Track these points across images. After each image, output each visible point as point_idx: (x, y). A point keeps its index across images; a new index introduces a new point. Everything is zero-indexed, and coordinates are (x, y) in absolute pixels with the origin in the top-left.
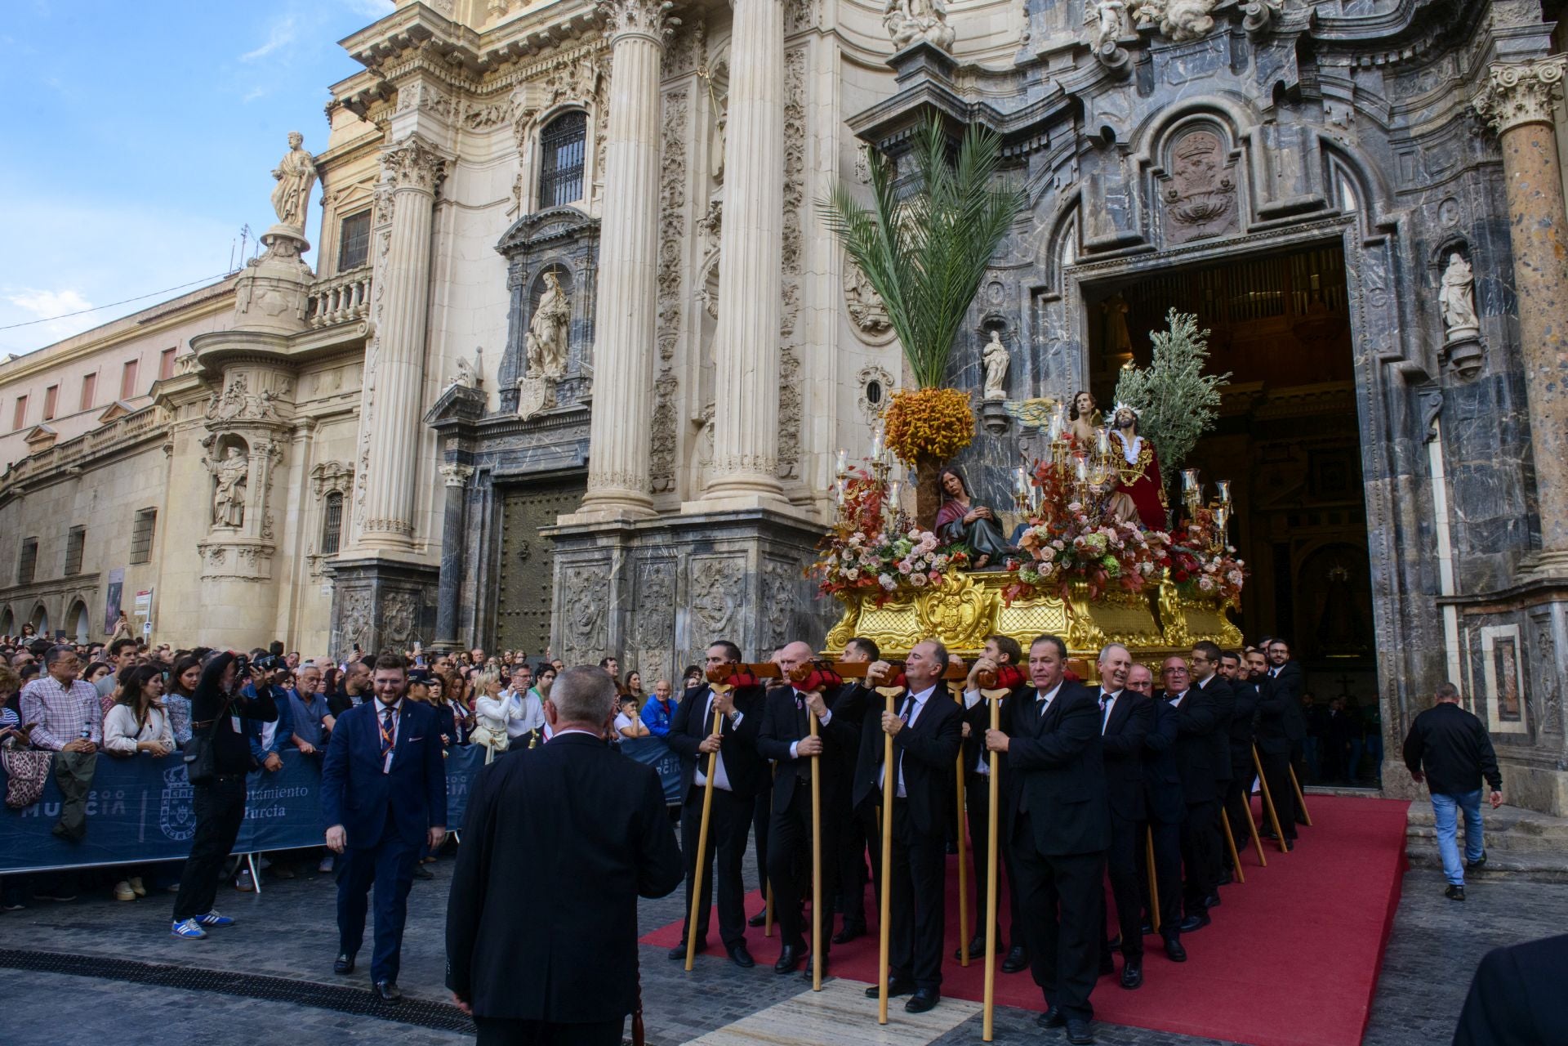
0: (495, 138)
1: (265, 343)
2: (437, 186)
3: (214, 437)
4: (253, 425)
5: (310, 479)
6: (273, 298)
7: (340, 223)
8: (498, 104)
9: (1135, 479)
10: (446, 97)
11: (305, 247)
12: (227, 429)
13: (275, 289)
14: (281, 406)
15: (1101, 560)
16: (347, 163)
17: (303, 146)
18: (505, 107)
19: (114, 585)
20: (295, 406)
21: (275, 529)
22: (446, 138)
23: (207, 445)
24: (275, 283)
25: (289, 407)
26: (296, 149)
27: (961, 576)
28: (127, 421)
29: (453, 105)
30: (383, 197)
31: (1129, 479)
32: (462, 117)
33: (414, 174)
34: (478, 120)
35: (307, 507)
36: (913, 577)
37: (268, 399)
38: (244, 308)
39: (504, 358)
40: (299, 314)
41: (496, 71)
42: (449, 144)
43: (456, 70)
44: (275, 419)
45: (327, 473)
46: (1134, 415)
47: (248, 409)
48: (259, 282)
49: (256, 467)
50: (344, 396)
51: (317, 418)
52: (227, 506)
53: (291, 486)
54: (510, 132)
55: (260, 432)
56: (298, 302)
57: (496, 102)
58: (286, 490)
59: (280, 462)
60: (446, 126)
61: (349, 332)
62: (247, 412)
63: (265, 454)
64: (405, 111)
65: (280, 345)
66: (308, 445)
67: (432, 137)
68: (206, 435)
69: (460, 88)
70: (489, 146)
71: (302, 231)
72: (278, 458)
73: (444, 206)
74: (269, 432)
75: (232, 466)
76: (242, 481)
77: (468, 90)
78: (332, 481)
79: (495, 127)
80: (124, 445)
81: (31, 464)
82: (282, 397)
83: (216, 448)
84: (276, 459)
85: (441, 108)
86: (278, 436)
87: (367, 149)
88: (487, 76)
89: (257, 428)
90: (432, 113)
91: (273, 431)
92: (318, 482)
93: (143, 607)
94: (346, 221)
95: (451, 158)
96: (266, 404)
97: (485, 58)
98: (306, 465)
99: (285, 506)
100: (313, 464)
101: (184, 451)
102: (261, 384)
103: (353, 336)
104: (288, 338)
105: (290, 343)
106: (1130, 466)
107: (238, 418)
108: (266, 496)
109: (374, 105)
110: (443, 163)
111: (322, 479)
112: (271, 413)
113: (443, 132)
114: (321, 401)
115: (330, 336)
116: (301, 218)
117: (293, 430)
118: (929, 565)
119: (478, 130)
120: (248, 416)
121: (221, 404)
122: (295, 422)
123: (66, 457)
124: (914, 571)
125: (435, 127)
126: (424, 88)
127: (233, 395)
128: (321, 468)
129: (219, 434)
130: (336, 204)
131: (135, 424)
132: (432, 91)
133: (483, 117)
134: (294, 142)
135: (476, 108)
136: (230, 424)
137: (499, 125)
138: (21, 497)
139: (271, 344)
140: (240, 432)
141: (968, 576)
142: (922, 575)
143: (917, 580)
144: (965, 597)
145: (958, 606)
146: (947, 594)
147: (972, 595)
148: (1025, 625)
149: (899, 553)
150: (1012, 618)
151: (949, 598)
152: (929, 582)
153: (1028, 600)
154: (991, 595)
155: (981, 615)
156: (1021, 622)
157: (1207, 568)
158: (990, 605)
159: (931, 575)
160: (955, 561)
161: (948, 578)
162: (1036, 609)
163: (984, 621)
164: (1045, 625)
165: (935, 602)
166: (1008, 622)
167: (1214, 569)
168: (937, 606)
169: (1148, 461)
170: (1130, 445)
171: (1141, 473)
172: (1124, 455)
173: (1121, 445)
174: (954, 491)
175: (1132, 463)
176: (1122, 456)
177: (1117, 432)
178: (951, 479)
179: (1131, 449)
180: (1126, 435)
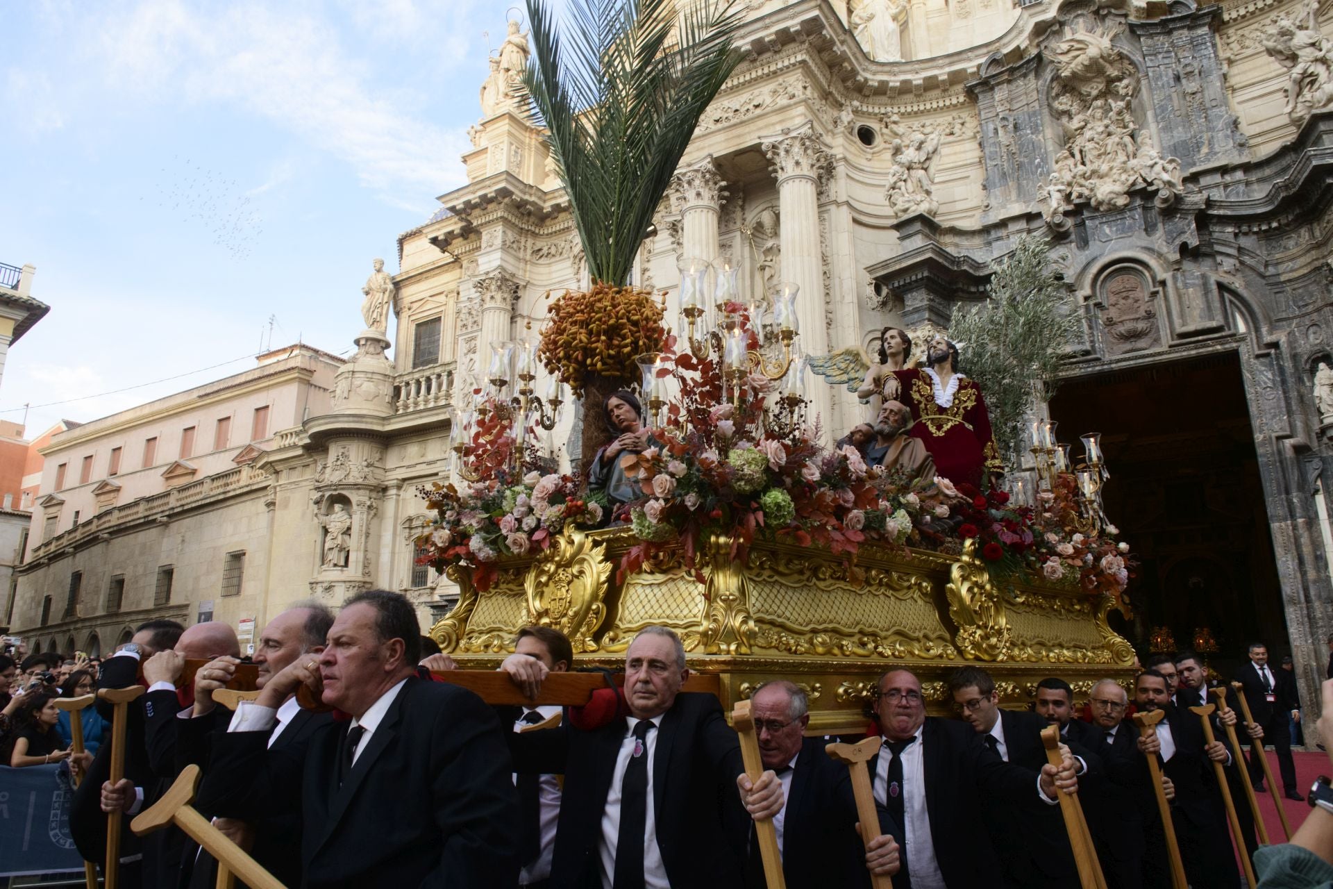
0: (554, 267)
1: (367, 423)
2: (513, 304)
3: (323, 496)
4: (356, 486)
5: (399, 528)
6: (368, 387)
7: (413, 327)
8: (556, 242)
9: (946, 428)
10: (518, 238)
11: (388, 346)
12: (335, 490)
13: (370, 380)
14: (377, 471)
15: (756, 495)
16: (419, 281)
17: (384, 268)
18: (563, 244)
19: (204, 613)
20: (386, 471)
21: (371, 568)
22: (519, 269)
23: (317, 503)
24: (370, 376)
25: (382, 471)
26: (379, 271)
27: (578, 537)
28: (213, 480)
29: (523, 244)
30: (463, 311)
31: (939, 428)
32: (529, 251)
33: (498, 296)
34: (541, 253)
35: (397, 550)
36: (511, 538)
37: (367, 466)
38: (346, 395)
39: (571, 434)
40: (387, 399)
41: (556, 218)
42: (521, 273)
43: (526, 218)
44: (372, 482)
45: (415, 523)
46: (951, 346)
47: (352, 474)
48: (357, 375)
49: (358, 519)
50: (429, 463)
51: (404, 480)
52: (336, 551)
53: (383, 533)
54: (569, 263)
55: (361, 492)
56: (387, 390)
57: (554, 240)
58: (379, 537)
59: (375, 514)
60: (519, 259)
61: (437, 414)
62: (350, 476)
63: (365, 509)
64: (489, 249)
65: (378, 424)
66: (397, 501)
67: (511, 269)
68: (316, 495)
69: (528, 231)
70: (550, 273)
71: (384, 334)
72: (374, 512)
73: (519, 320)
74: (368, 492)
75: (338, 519)
76: (347, 532)
77: (533, 232)
78: (420, 530)
79: (553, 260)
80: (212, 500)
81: (116, 514)
82: (377, 464)
83: (324, 505)
84: (372, 513)
85: (515, 246)
86: (374, 495)
87: (437, 271)
88: (548, 222)
89: (359, 489)
90: (509, 250)
91: (371, 491)
92: (407, 530)
93: (248, 632)
94: (418, 325)
95: (523, 283)
96: (366, 470)
97: (549, 209)
98: (396, 518)
99: (379, 549)
100: (404, 516)
101: (286, 507)
102: (360, 455)
103: (442, 417)
104: (384, 419)
105: (385, 422)
106: (942, 410)
107: (344, 482)
108: (366, 542)
109: (454, 242)
110: (517, 287)
111: (411, 528)
112: (369, 477)
113: (516, 263)
114: (409, 467)
115: (421, 417)
116: (384, 324)
117: (385, 489)
118: (539, 521)
119: (541, 261)
120: (351, 480)
121: (328, 471)
122: (386, 483)
123: (151, 508)
124: (519, 529)
125: (511, 260)
126: (504, 232)
127: (339, 463)
128: (410, 520)
129: (327, 494)
130: (410, 313)
131: (221, 482)
132: (510, 233)
133: (545, 251)
134: (378, 266)
135: (539, 245)
136: (338, 485)
137: (558, 258)
138: (107, 541)
139: (371, 423)
140: (344, 492)
141: (587, 536)
142: (522, 536)
143: (515, 542)
144: (575, 569)
145: (569, 583)
146: (559, 566)
147: (586, 565)
148: (651, 612)
149: (506, 505)
150: (637, 602)
151: (560, 571)
152: (535, 548)
153: (664, 572)
154: (609, 565)
155: (594, 597)
156: (648, 607)
157: (1060, 548)
158: (611, 579)
159: (538, 536)
160: (569, 513)
161: (562, 542)
162: (671, 585)
163: (594, 607)
164: (677, 612)
165: (544, 579)
166: (632, 608)
167: (1071, 551)
168: (546, 584)
169: (970, 404)
170: (944, 385)
171: (959, 419)
172: (933, 397)
173: (930, 385)
174: (621, 422)
175: (945, 406)
176: (931, 398)
177: (929, 370)
178: (617, 406)
179: (945, 389)
180: (939, 373)
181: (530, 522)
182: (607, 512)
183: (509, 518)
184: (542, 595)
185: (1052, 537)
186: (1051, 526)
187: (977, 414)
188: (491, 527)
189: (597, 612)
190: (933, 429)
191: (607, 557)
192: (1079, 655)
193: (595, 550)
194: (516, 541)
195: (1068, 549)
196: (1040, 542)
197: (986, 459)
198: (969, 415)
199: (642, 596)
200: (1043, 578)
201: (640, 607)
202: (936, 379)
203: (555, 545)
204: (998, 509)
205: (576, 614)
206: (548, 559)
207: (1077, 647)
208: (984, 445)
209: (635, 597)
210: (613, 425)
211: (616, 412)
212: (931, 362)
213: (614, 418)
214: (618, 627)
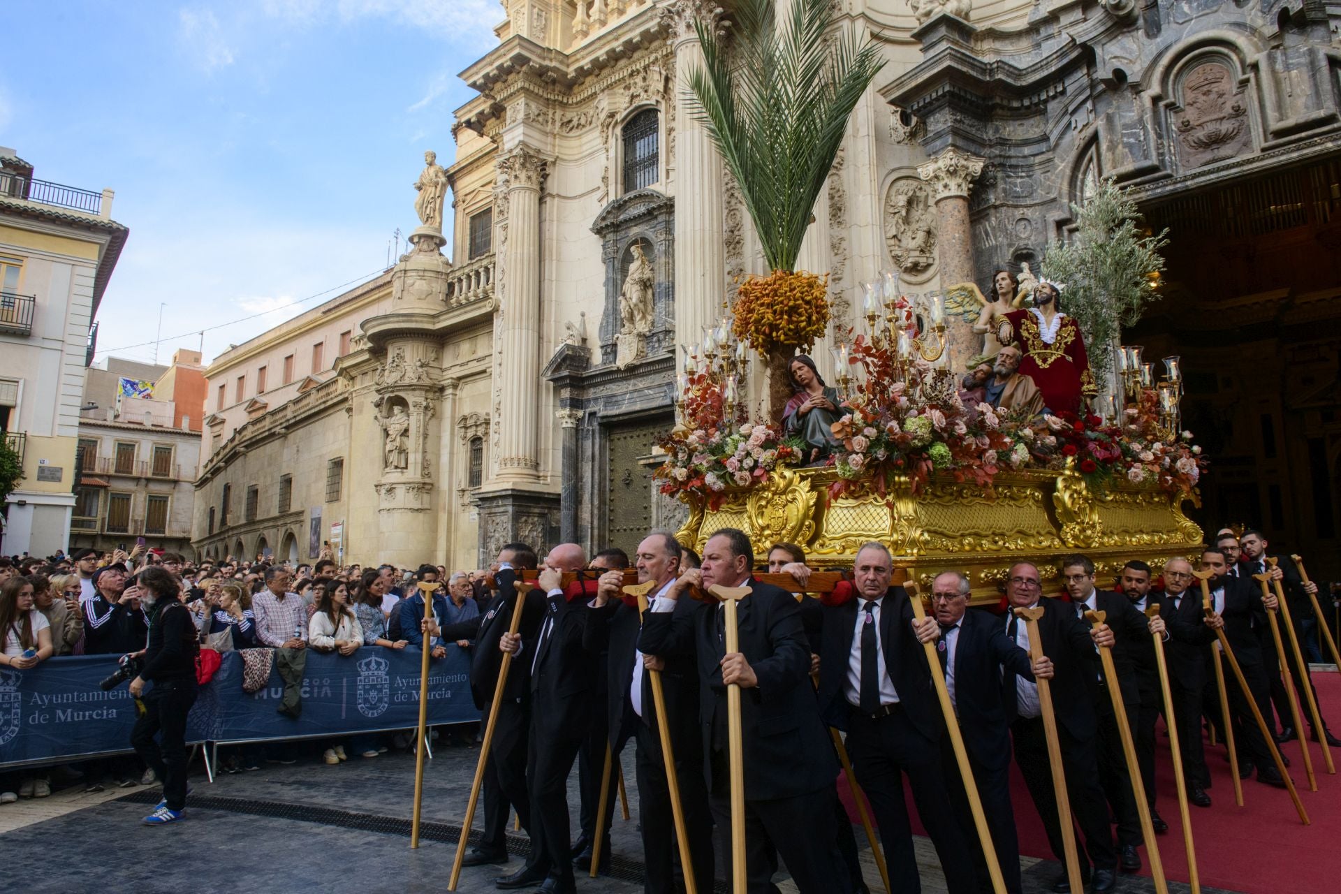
0: (585, 139)
1: (416, 322)
2: (541, 183)
3: (382, 399)
4: (411, 387)
5: (457, 428)
6: (421, 285)
7: (469, 220)
8: (586, 110)
9: (1050, 361)
10: (545, 110)
11: (442, 242)
12: (392, 392)
13: (422, 278)
14: (431, 371)
15: (925, 448)
16: (472, 171)
18: (591, 113)
19: (315, 519)
20: (442, 370)
21: (431, 469)
22: (546, 144)
23: (378, 405)
24: (422, 273)
25: (437, 371)
26: (431, 164)
27: (788, 473)
28: (318, 391)
29: (551, 116)
30: (500, 197)
31: (1045, 361)
32: (558, 124)
33: (523, 175)
34: (571, 125)
35: (455, 450)
36: (737, 475)
37: (421, 366)
38: (399, 295)
39: (602, 319)
40: (441, 296)
41: (583, 83)
42: (549, 149)
43: (551, 87)
44: (427, 382)
45: (470, 422)
47: (407, 375)
48: (409, 274)
49: (415, 420)
50: (479, 360)
51: (460, 379)
52: (396, 453)
53: (442, 434)
54: (597, 133)
55: (417, 392)
56: (440, 287)
57: (584, 109)
58: (439, 438)
59: (433, 415)
60: (546, 133)
61: (480, 308)
62: (406, 378)
63: (421, 410)
64: (513, 125)
65: (428, 322)
66: (454, 401)
67: (535, 144)
68: (377, 397)
69: (555, 101)
70: (581, 146)
71: (439, 229)
72: (431, 412)
73: (549, 199)
74: (423, 393)
75: (397, 421)
76: (405, 433)
77: (561, 102)
78: (474, 428)
79: (584, 130)
80: (317, 409)
81: (249, 429)
82: (432, 364)
83: (384, 408)
84: (430, 413)
85: (540, 119)
86: (430, 395)
87: (486, 159)
88: (576, 89)
89: (414, 390)
90: (534, 124)
91: (427, 391)
92: (463, 430)
93: (337, 536)
94: (473, 218)
95: (551, 159)
96: (420, 370)
97: (573, 74)
98: (453, 417)
99: (439, 450)
100: (458, 416)
101: (361, 412)
102: (415, 355)
103: (483, 311)
104: (434, 316)
105: (436, 320)
106: (1046, 346)
107: (400, 383)
108: (424, 443)
109: (488, 122)
110: (545, 164)
111: (466, 428)
112: (424, 377)
113: (543, 138)
114: (461, 365)
115: (466, 312)
116: (438, 220)
117: (442, 389)
118: (756, 462)
119: (571, 134)
120: (407, 381)
121: (386, 373)
122: (443, 383)
123: (275, 421)
124: (741, 469)
125: (537, 135)
126: (527, 104)
127: (395, 365)
128: (465, 419)
129: (386, 396)
130: (464, 206)
131: (324, 392)
132: (533, 106)
133: (575, 122)
134: (429, 159)
135: (569, 116)
136: (394, 387)
137: (588, 128)
138: (244, 455)
139: (422, 322)
140: (402, 394)
141: (795, 473)
142: (746, 474)
143: (741, 478)
144: (790, 497)
145: (784, 506)
146: (774, 494)
147: (797, 494)
148: (850, 526)
149: (729, 450)
150: (838, 519)
151: (776, 497)
152: (756, 480)
153: (856, 498)
154: (815, 494)
155: (806, 516)
156: (846, 523)
157: (1142, 456)
158: (815, 504)
159: (757, 472)
160: (780, 456)
161: (775, 476)
162: (862, 507)
163: (807, 523)
164: (870, 526)
165: (763, 503)
166: (834, 523)
167: (1151, 457)
168: (766, 507)
169: (1070, 340)
170: (1049, 323)
171: (1061, 353)
172: (1039, 335)
173: (1037, 324)
174: (803, 380)
175: (1049, 342)
176: (1037, 336)
177: (1034, 310)
178: (800, 368)
179: (1049, 327)
180: (1044, 313)
181: (749, 462)
182: (806, 454)
183: (734, 460)
184: (762, 514)
185: (1136, 446)
186: (1133, 436)
187: (1076, 348)
188: (719, 466)
189: (809, 527)
190: (1039, 362)
191: (813, 488)
192: (1156, 538)
193: (802, 484)
194: (743, 478)
195: (1149, 456)
196: (1127, 452)
197: (1083, 384)
198: (1069, 349)
199: (841, 515)
200: (1128, 481)
201: (840, 523)
202: (1042, 318)
203: (770, 479)
204: (1093, 430)
205: (793, 528)
206: (764, 489)
207: (1154, 532)
208: (1081, 373)
209: (835, 516)
210: (796, 382)
211: (799, 373)
212: (1037, 303)
213: (797, 377)
214: (824, 536)
